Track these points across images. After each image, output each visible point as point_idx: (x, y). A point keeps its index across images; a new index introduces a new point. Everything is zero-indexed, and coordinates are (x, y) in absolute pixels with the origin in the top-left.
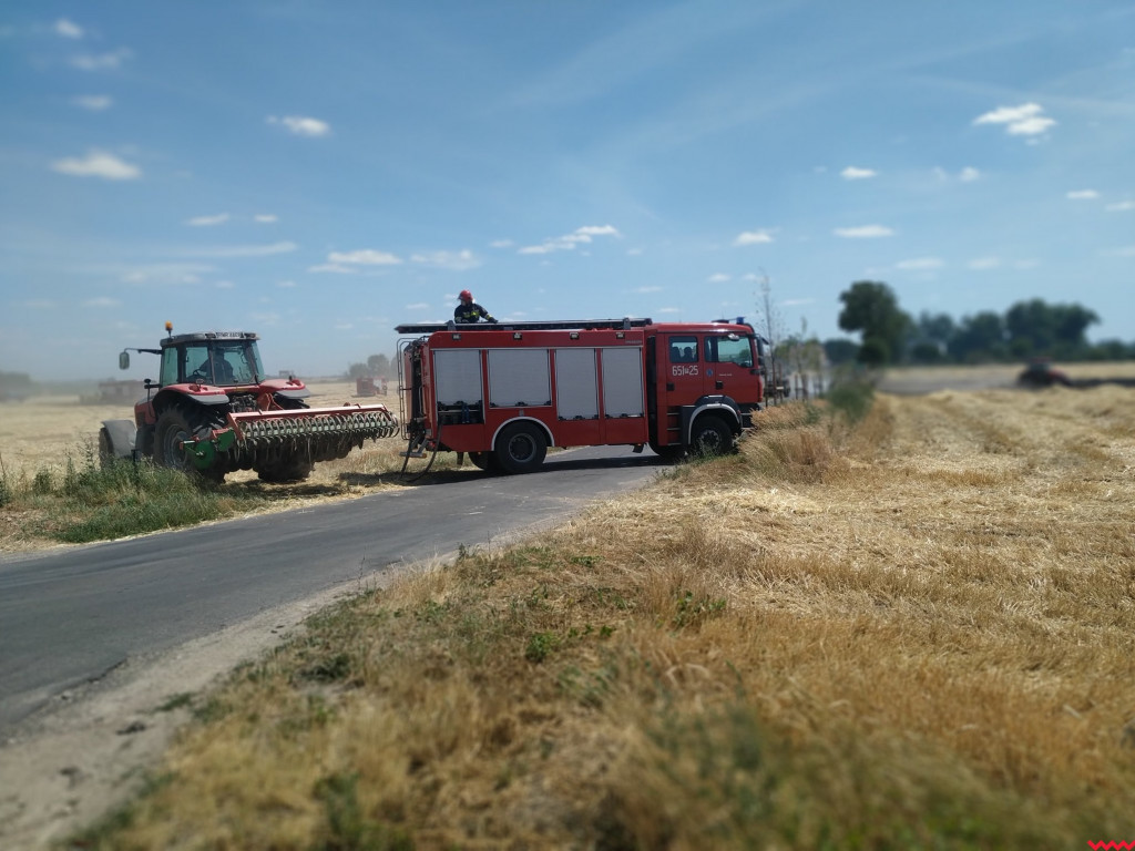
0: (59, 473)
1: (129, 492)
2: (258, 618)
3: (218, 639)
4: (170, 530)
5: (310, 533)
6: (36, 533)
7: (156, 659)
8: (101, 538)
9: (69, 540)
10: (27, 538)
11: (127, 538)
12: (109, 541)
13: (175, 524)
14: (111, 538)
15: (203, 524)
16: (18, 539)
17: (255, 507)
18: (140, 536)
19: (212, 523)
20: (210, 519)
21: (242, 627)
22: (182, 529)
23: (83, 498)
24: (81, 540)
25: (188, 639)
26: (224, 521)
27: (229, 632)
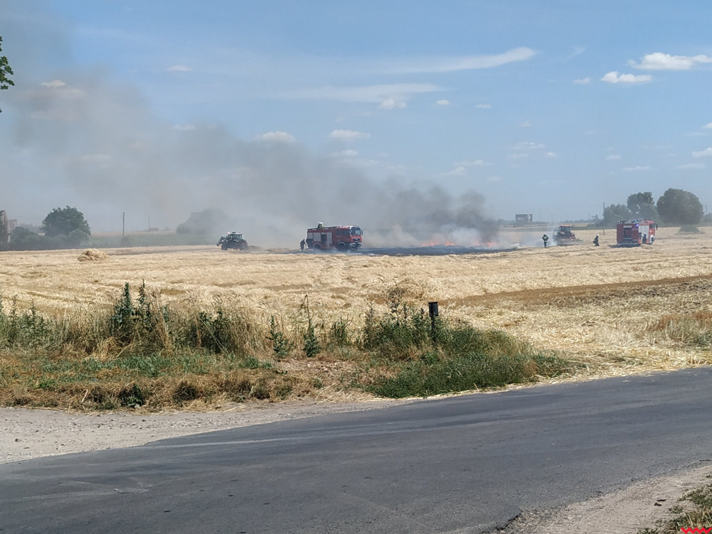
0: (356, 326)
1: (428, 349)
2: (632, 488)
3: (600, 504)
4: (477, 391)
5: (641, 405)
6: (352, 385)
7: (548, 517)
8: (413, 395)
9: (383, 394)
10: (346, 390)
11: (438, 397)
12: (421, 398)
13: (483, 386)
14: (422, 395)
15: (511, 387)
16: (338, 390)
17: (560, 373)
18: (450, 395)
19: (519, 387)
20: (516, 382)
21: (619, 497)
22: (490, 392)
23: (385, 352)
24: (397, 396)
25: (571, 502)
26: (531, 386)
27: (609, 499)
